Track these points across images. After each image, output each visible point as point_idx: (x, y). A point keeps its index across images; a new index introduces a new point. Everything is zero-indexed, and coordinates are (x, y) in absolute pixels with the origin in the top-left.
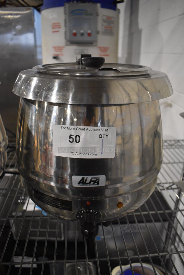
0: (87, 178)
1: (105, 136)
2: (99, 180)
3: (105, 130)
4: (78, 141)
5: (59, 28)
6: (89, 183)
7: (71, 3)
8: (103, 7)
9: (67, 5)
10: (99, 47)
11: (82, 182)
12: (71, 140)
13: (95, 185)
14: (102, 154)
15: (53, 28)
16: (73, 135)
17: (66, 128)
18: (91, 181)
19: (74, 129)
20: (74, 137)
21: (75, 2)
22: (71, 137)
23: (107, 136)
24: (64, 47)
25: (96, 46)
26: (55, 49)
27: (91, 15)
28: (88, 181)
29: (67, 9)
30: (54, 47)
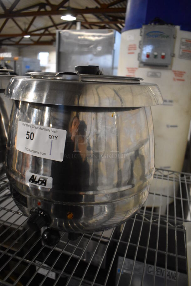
0: (36, 176)
1: (54, 137)
2: (46, 181)
3: (55, 132)
4: (32, 138)
5: (135, 49)
6: (38, 182)
7: (149, 25)
8: (182, 29)
9: (144, 27)
10: (174, 71)
11: (32, 179)
12: (28, 136)
13: (43, 185)
14: (50, 155)
15: (129, 50)
16: (29, 132)
17: (26, 125)
18: (39, 180)
19: (30, 126)
20: (29, 134)
21: (152, 24)
22: (28, 133)
23: (56, 138)
24: (136, 69)
25: (171, 69)
26: (129, 70)
27: (167, 37)
28: (37, 180)
29: (143, 30)
30: (128, 68)
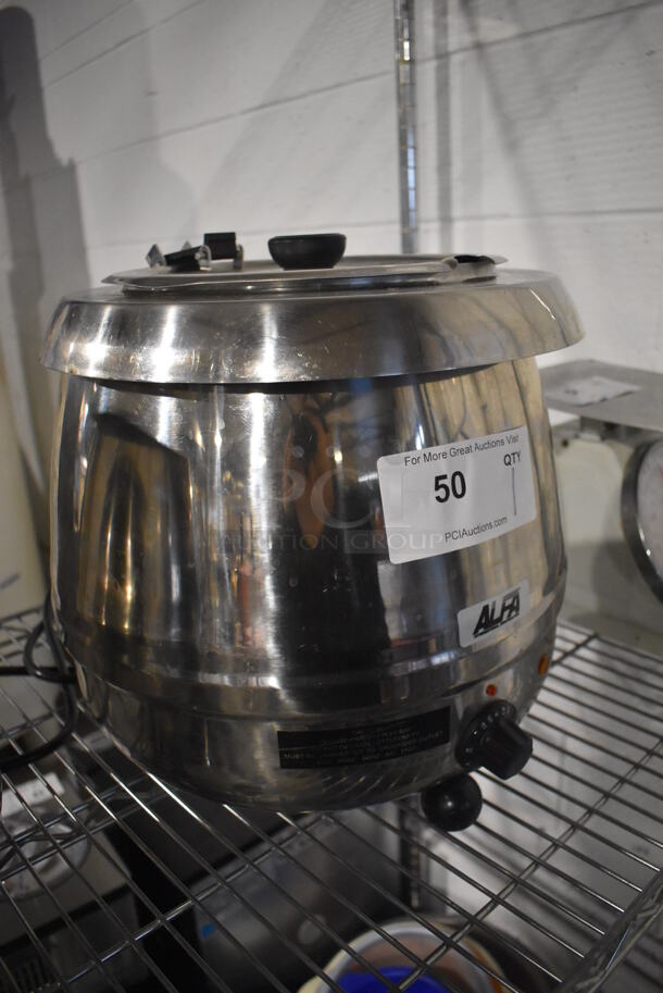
1: (516, 456)
2: (518, 599)
3: (514, 440)
4: (459, 492)
6: (500, 619)
11: (483, 621)
12: (442, 493)
14: (515, 514)
16: (444, 477)
18: (503, 609)
19: (444, 455)
20: (447, 482)
22: (441, 482)
23: (519, 456)
28: (497, 613)
